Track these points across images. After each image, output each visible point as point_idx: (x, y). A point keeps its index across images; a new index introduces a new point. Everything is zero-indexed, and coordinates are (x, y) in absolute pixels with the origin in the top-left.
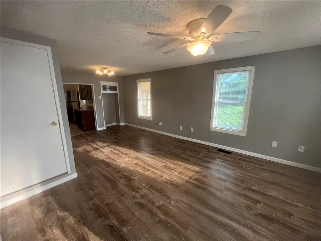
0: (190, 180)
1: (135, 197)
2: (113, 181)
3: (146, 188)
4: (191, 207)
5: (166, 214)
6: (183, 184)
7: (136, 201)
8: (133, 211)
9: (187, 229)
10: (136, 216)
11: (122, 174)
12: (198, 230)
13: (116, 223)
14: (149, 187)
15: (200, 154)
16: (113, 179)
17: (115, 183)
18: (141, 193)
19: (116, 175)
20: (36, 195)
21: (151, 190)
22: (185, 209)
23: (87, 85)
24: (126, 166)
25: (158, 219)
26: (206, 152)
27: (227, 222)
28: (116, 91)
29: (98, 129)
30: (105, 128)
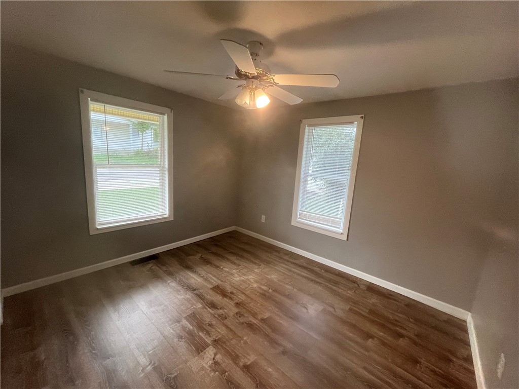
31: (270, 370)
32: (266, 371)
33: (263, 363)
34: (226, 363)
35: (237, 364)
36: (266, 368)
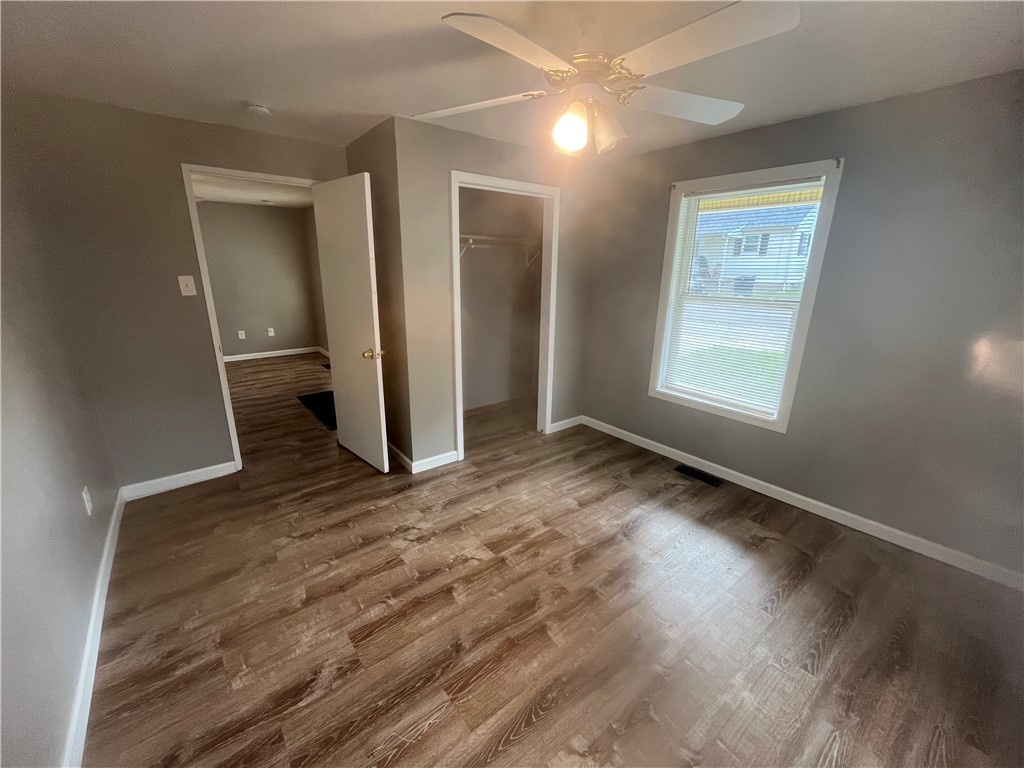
31: (434, 618)
32: (435, 612)
33: (448, 611)
34: (463, 570)
35: (457, 581)
36: (440, 613)
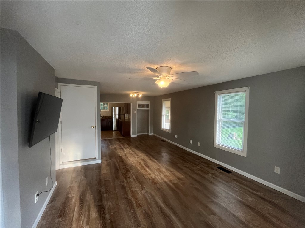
0: (169, 183)
1: (123, 181)
2: (118, 169)
3: (134, 178)
4: (153, 198)
5: (133, 196)
6: (160, 183)
7: (122, 184)
8: (116, 188)
9: (139, 208)
10: (116, 191)
11: (126, 167)
12: (145, 211)
13: (103, 190)
14: (136, 179)
15: (196, 167)
16: (119, 168)
17: (117, 171)
18: (128, 180)
19: (121, 167)
20: (78, 166)
21: (136, 181)
22: (148, 198)
23: (128, 104)
24: (132, 163)
25: (127, 197)
26: (204, 167)
27: (170, 215)
28: (148, 108)
29: (132, 136)
30: (136, 136)
